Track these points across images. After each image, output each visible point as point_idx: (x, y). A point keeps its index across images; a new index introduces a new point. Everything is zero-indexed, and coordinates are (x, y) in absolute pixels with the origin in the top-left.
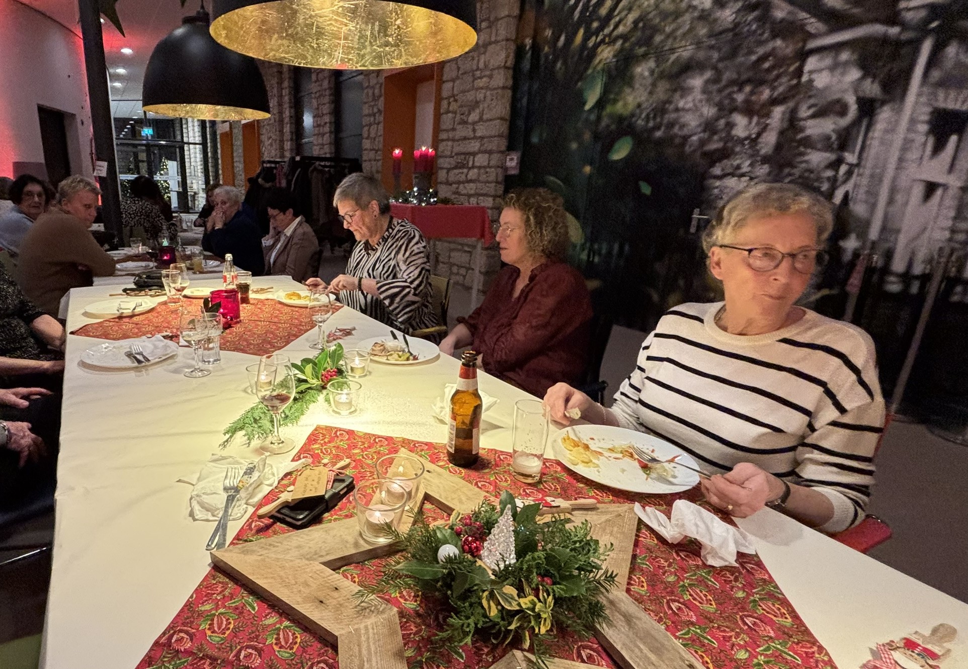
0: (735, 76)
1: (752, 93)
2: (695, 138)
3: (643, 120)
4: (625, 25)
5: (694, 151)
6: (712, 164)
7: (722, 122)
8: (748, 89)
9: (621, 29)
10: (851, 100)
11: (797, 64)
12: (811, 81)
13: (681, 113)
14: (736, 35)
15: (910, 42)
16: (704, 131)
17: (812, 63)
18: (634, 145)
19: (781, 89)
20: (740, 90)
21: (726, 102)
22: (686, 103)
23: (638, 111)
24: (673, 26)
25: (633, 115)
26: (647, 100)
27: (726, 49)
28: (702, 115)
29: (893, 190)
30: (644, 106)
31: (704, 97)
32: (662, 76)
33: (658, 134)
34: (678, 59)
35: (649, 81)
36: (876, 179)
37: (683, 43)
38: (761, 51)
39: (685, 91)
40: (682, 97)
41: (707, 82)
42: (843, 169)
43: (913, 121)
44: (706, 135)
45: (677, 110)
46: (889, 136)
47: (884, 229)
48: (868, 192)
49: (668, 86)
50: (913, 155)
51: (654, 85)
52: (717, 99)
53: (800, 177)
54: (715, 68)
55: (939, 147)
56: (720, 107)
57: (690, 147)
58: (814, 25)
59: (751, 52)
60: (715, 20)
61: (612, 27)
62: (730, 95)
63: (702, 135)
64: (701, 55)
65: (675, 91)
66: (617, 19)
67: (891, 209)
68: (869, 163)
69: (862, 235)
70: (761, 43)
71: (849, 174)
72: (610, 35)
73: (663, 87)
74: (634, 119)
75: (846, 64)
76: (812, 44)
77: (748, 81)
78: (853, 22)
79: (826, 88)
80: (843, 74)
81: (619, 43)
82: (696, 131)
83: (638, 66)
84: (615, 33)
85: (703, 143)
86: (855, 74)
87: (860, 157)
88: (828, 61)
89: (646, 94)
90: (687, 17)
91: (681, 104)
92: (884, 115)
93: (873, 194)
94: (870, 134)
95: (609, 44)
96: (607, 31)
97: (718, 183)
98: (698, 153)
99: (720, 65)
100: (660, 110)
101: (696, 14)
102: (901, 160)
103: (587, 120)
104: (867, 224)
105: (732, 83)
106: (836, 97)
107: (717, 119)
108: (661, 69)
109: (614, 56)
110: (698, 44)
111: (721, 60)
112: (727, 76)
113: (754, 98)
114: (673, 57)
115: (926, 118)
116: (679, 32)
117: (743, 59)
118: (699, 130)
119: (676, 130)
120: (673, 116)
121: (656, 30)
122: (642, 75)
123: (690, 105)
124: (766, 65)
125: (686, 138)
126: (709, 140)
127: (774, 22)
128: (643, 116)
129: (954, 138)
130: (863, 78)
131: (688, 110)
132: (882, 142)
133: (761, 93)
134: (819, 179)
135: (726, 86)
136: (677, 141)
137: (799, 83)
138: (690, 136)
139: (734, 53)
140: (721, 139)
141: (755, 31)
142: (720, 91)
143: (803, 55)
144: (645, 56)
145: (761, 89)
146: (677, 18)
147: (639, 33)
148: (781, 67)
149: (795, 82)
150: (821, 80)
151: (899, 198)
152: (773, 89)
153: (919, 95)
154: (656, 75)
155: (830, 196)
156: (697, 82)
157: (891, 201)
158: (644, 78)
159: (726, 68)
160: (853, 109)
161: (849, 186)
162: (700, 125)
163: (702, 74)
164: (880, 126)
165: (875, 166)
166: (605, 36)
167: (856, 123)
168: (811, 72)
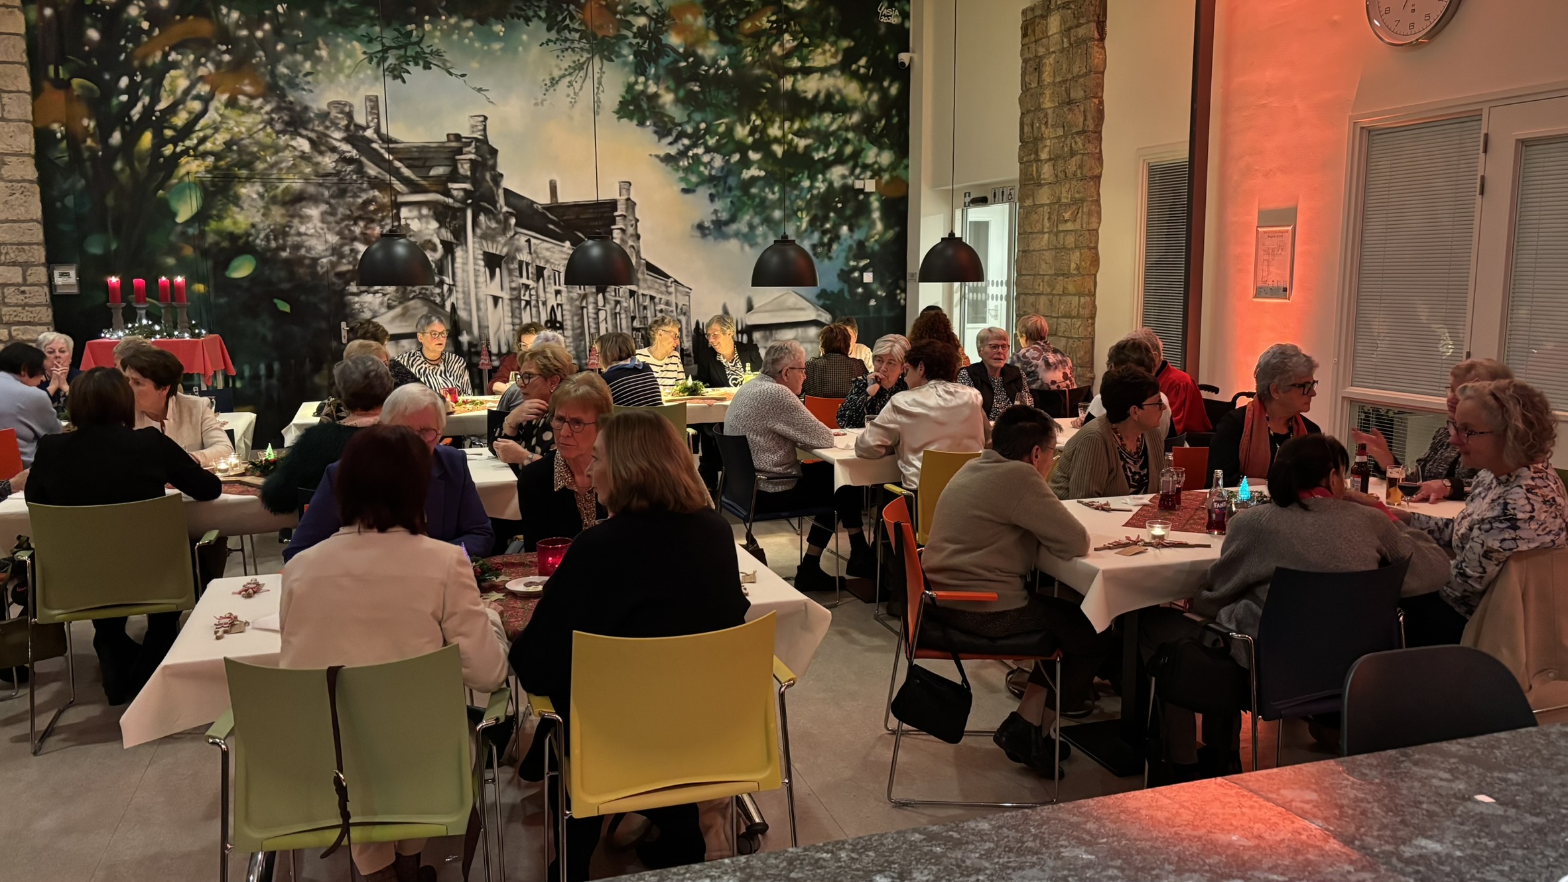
0: (348, 212)
1: (366, 227)
2: (324, 260)
3: (262, 240)
4: (214, 143)
5: (327, 272)
6: (348, 284)
7: (346, 249)
8: (362, 224)
9: (208, 146)
10: (437, 241)
11: (395, 211)
12: (407, 225)
13: (304, 238)
14: (341, 179)
15: (459, 209)
16: (333, 255)
17: (404, 212)
18: (257, 263)
19: (388, 228)
20: (356, 224)
21: (347, 232)
22: (307, 228)
23: (253, 231)
24: (274, 158)
25: (248, 234)
26: (262, 221)
27: (334, 188)
28: (326, 242)
29: (478, 302)
30: (261, 226)
31: (325, 226)
32: (274, 200)
33: (284, 254)
34: (287, 188)
35: (261, 203)
36: (467, 295)
37: (291, 176)
38: (364, 196)
39: (304, 219)
40: (302, 223)
41: (323, 214)
42: (446, 287)
43: (475, 258)
44: (334, 259)
45: (299, 234)
46: (465, 267)
47: (480, 327)
48: (464, 303)
49: (283, 211)
50: (481, 279)
51: (266, 208)
52: (337, 229)
53: (420, 293)
54: (327, 203)
55: (492, 275)
56: (342, 236)
57: (322, 267)
58: (399, 186)
59: (355, 196)
60: (318, 164)
61: (195, 141)
62: (347, 226)
63: (331, 258)
64: (311, 189)
65: (293, 216)
66: (201, 134)
67: (481, 314)
68: (459, 284)
69: (470, 332)
70: (364, 190)
71: (450, 290)
72: (195, 148)
73: (278, 213)
74: (251, 239)
75: (426, 216)
76: (401, 199)
77: (360, 218)
78: (425, 191)
79: (420, 231)
80: (428, 223)
81: (210, 160)
82: (323, 254)
83: (242, 187)
84: (201, 148)
85: (333, 265)
86: (434, 225)
87: (453, 279)
88: (415, 213)
89: (260, 214)
90: (287, 153)
91: (303, 229)
92: (459, 252)
93: (467, 303)
94: (456, 265)
95: (196, 157)
96: (188, 143)
97: (357, 299)
98: (332, 274)
99: (333, 201)
100: (281, 232)
101: (297, 153)
102: (476, 282)
103: (184, 233)
104: (470, 324)
105: (348, 218)
106: (428, 238)
107: (342, 245)
108: (272, 194)
109: (207, 171)
110: (306, 179)
111: (332, 196)
112: (341, 211)
113: (368, 232)
114: (282, 186)
115: (481, 257)
116: (284, 165)
117: (351, 200)
118: (328, 253)
119: (303, 251)
120: (299, 239)
121: (255, 157)
122: (249, 196)
123: (312, 231)
124: (372, 208)
125: (315, 261)
126: (338, 263)
127: (369, 177)
128: (262, 236)
129: (498, 270)
130: (440, 228)
131: (311, 236)
132: (463, 271)
133: (374, 229)
134: (432, 294)
135: (342, 220)
136: (307, 262)
137: (400, 224)
138: (319, 259)
139: (342, 193)
140: (350, 263)
141: (356, 181)
142: (338, 223)
143: (398, 206)
144: (249, 179)
145: (372, 225)
146: (276, 152)
147: (235, 156)
148: (383, 211)
149: (396, 224)
150: (415, 225)
151: (482, 306)
152: (382, 227)
153: (474, 242)
154: (266, 199)
155: (443, 306)
156: (314, 212)
157: (478, 309)
158: (253, 200)
159: (339, 204)
160: (440, 247)
161: (453, 299)
162: (327, 250)
163: (317, 207)
164: (459, 260)
165: (463, 286)
166: (188, 148)
167: (445, 256)
168: (406, 218)
